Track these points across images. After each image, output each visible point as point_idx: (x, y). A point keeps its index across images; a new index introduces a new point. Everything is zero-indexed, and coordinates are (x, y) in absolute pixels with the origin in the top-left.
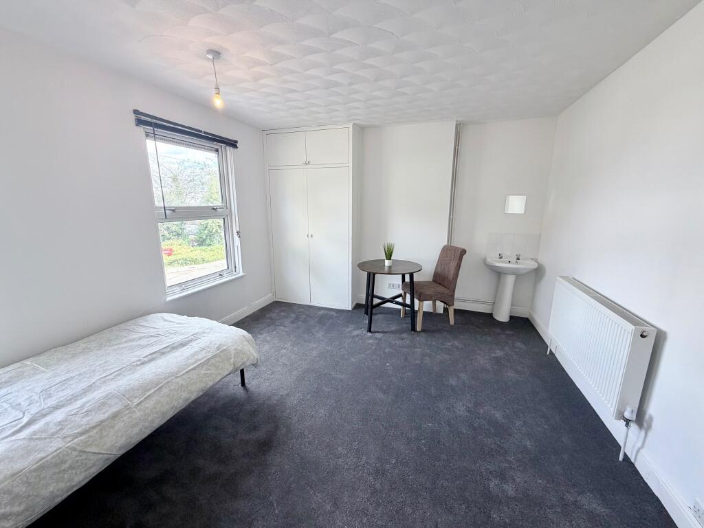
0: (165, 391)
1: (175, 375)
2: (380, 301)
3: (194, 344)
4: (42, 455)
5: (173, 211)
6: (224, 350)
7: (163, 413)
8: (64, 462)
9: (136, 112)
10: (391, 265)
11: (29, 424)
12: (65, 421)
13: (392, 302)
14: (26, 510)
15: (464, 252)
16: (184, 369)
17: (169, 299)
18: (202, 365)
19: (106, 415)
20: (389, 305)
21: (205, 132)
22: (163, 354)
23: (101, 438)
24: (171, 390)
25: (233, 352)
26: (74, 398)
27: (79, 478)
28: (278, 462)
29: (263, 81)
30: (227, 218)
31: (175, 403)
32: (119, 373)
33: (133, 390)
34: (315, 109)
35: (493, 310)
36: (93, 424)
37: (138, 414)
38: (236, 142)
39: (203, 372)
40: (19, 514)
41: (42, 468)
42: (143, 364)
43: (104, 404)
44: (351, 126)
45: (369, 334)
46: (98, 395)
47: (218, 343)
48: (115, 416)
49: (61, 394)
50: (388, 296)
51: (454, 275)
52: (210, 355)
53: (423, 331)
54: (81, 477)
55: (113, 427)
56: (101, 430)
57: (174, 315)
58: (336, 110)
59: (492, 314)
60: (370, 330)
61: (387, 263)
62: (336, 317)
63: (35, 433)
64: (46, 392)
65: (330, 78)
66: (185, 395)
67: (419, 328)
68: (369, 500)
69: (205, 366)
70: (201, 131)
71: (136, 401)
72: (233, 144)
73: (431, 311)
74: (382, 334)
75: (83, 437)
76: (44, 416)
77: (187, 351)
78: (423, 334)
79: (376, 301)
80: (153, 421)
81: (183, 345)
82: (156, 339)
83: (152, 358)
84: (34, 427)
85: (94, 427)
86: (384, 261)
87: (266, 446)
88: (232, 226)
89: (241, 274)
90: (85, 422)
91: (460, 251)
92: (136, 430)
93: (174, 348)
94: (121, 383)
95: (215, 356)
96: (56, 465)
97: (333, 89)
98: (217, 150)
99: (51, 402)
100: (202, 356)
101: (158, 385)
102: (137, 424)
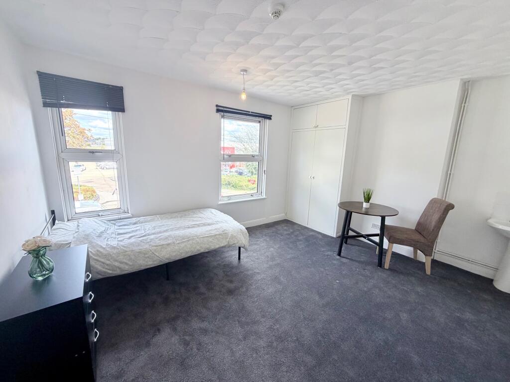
0: (191, 242)
1: (197, 237)
2: (355, 234)
3: (213, 226)
4: (141, 248)
5: (230, 156)
6: (226, 233)
7: (186, 252)
8: (147, 254)
9: (217, 106)
10: (368, 207)
11: (143, 236)
12: (153, 239)
13: (365, 238)
14: (133, 265)
15: (450, 207)
16: (202, 235)
17: (220, 203)
18: (211, 236)
19: (166, 243)
20: (362, 239)
21: (252, 112)
22: (199, 226)
23: (161, 251)
24: (193, 243)
25: (230, 235)
26: (160, 232)
27: (150, 263)
28: (232, 302)
29: (275, 79)
30: (260, 162)
31: (193, 249)
32: (178, 229)
33: (179, 236)
34: (317, 90)
35: (495, 276)
36: (160, 244)
37: (176, 248)
38: (271, 116)
39: (211, 240)
40: (131, 266)
41: (140, 252)
42: (189, 228)
43: (167, 238)
44: (351, 97)
45: (338, 257)
46: (167, 234)
47: (224, 228)
48: (168, 245)
49: (158, 230)
50: (363, 233)
51: (435, 227)
52: (218, 233)
53: (390, 269)
54: (151, 263)
55: (166, 249)
56: (162, 248)
57: (217, 211)
58: (333, 88)
59: (492, 280)
60: (339, 254)
61: (365, 205)
62: (320, 239)
63: (143, 240)
64: (154, 228)
65: (314, 69)
66: (198, 248)
67: (387, 266)
68: (263, 348)
69: (213, 238)
70: (249, 112)
71: (178, 242)
72: (269, 117)
73: (412, 257)
74: (349, 260)
75: (155, 248)
76: (149, 235)
77: (209, 228)
78: (388, 272)
79: (351, 233)
80: (181, 253)
81: (209, 225)
82: (200, 219)
83: (193, 227)
84: (144, 238)
85: (160, 246)
86: (363, 203)
87: (231, 292)
88: (263, 167)
89: (264, 197)
90: (158, 242)
91: (446, 204)
92: (174, 254)
93: (204, 225)
94: (176, 232)
95: (219, 235)
96: (145, 254)
97: (321, 75)
98: (260, 122)
99: (153, 231)
100: (214, 233)
101: (189, 239)
102: (175, 251)
